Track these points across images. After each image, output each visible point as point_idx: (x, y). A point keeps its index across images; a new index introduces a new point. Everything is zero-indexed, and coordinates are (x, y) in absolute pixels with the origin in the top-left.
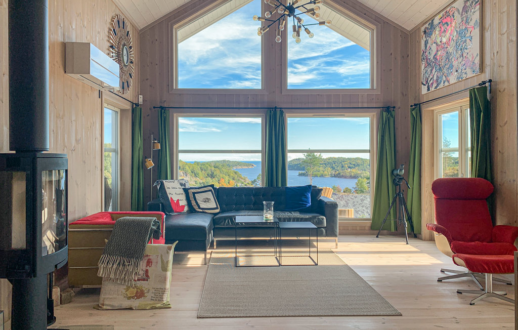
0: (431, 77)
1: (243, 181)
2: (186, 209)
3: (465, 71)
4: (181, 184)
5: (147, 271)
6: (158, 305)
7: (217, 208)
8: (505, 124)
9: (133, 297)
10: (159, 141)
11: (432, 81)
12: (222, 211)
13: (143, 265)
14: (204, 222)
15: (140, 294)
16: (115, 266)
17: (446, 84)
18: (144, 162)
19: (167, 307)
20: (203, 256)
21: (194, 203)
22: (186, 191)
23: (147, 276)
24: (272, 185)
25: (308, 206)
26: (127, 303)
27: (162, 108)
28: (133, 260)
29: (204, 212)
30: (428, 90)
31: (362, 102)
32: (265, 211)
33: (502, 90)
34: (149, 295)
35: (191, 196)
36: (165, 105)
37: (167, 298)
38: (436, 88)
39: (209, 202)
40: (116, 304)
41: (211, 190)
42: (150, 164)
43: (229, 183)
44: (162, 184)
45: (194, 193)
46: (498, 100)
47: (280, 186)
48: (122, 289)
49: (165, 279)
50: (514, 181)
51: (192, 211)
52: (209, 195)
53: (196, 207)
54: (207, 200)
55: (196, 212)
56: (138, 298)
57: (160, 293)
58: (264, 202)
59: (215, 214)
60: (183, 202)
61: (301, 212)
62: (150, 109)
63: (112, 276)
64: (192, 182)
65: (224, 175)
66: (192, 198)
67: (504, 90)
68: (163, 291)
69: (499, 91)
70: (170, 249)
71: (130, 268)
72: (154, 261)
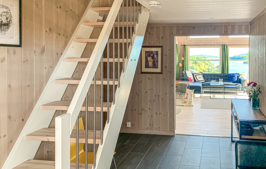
1: (212, 66)
2: (193, 80)
4: (191, 72)
5: (187, 96)
6: (190, 105)
7: (203, 80)
9: (183, 103)
10: (183, 57)
12: (205, 82)
13: (186, 95)
14: (200, 85)
15: (185, 102)
16: (179, 95)
18: (179, 64)
19: (192, 106)
20: (200, 95)
21: (195, 78)
22: (193, 74)
23: (187, 98)
24: (223, 73)
25: (235, 80)
26: (182, 104)
27: (184, 45)
28: (183, 94)
29: (199, 81)
32: (220, 82)
34: (188, 103)
35: (195, 76)
36: (185, 44)
37: (192, 104)
39: (201, 78)
40: (180, 104)
41: (201, 74)
42: (181, 65)
43: (204, 67)
44: (185, 72)
45: (196, 75)
47: (226, 73)
48: (181, 101)
49: (192, 99)
51: (195, 81)
52: (201, 76)
53: (196, 80)
54: (200, 78)
55: (196, 81)
56: (185, 103)
57: (190, 102)
58: (220, 79)
59: (203, 83)
60: (192, 78)
61: (233, 82)
62: (180, 46)
63: (178, 97)
64: (195, 71)
65: (202, 63)
66: (195, 77)
68: (191, 102)
70: (193, 91)
71: (183, 96)
72: (189, 94)
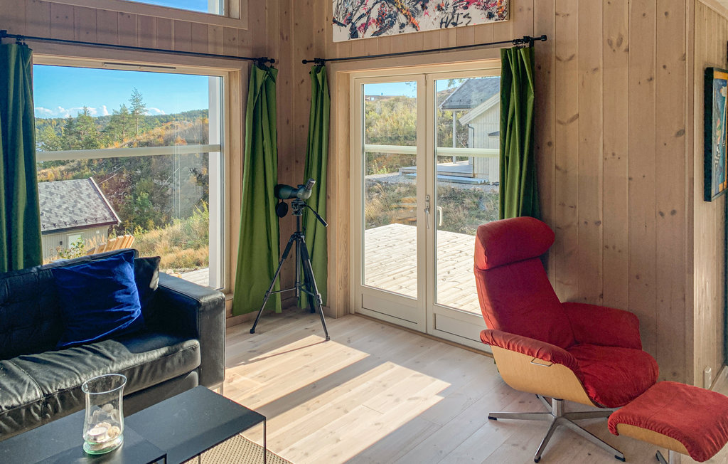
0: (362, 11)
3: (465, 12)
8: (572, 120)
11: (364, 20)
17: (409, 29)
30: (354, 34)
31: (216, 44)
33: (565, 58)
38: (375, 34)
46: (552, 75)
50: (598, 223)
67: (571, 58)
69: (558, 59)
